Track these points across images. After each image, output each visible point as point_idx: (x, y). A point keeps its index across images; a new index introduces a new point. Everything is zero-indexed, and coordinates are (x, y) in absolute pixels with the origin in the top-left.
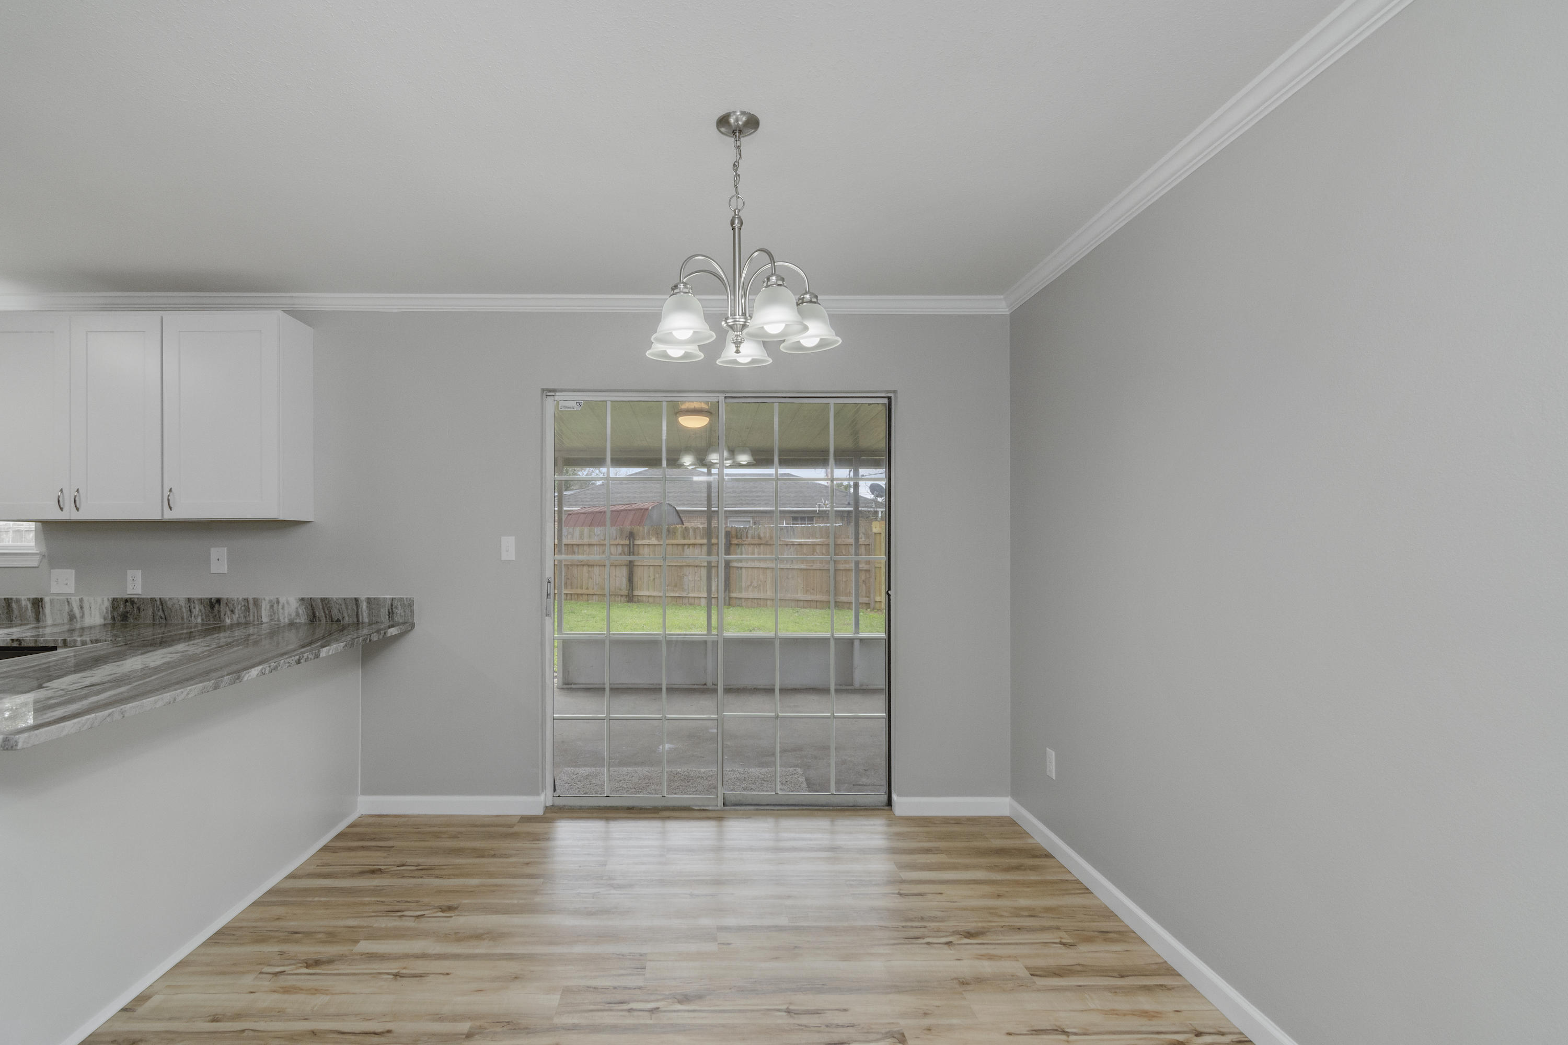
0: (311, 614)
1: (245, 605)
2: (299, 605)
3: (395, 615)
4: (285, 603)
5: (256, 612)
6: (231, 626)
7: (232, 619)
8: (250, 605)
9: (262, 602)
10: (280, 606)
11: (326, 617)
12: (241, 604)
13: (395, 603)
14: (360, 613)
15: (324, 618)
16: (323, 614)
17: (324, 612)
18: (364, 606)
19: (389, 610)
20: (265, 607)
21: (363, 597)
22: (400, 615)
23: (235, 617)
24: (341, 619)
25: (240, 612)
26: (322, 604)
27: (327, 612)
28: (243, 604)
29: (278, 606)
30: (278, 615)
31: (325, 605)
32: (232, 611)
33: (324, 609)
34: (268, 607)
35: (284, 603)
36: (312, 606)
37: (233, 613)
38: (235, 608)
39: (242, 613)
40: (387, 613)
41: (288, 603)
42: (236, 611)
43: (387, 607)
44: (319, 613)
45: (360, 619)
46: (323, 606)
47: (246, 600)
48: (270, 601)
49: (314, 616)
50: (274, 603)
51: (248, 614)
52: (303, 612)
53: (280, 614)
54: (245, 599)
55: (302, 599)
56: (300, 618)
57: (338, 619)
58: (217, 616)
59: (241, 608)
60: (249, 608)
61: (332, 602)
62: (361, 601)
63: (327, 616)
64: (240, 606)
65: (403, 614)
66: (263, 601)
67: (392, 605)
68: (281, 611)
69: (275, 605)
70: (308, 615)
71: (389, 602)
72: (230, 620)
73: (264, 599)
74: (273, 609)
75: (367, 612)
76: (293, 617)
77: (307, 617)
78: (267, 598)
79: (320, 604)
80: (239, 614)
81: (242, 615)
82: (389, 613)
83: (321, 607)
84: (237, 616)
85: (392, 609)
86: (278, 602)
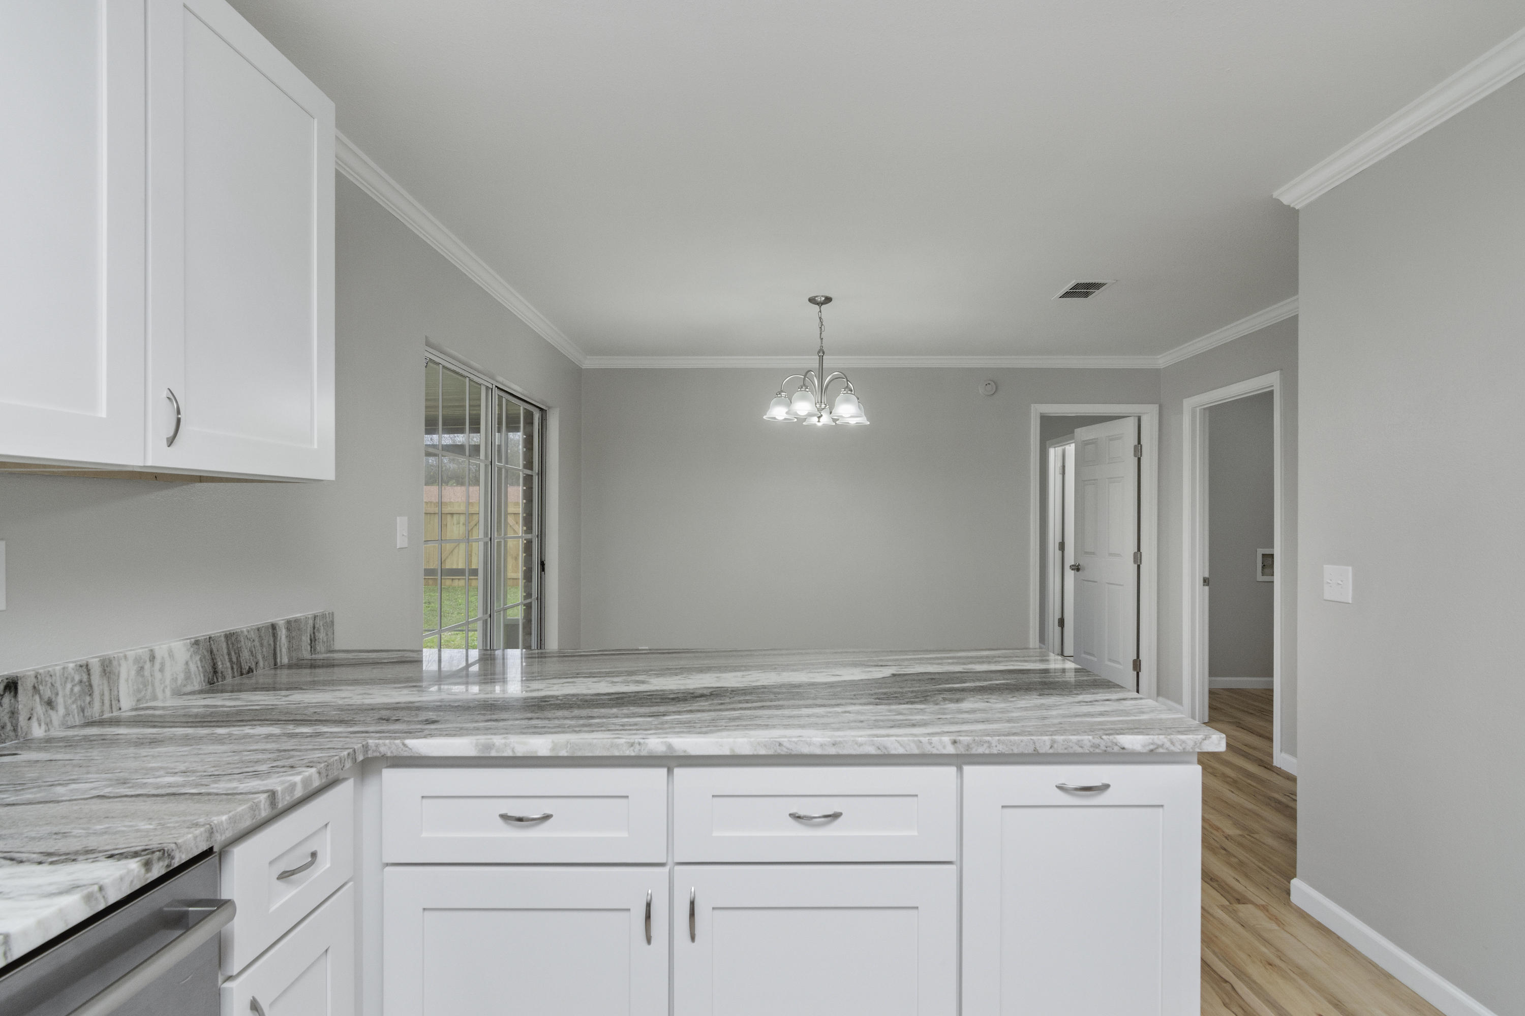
0: (209, 669)
1: (81, 682)
2: (191, 656)
3: (317, 642)
4: (166, 656)
5: (107, 693)
6: (48, 742)
7: (49, 724)
8: (92, 678)
9: (120, 665)
10: (157, 666)
11: (232, 668)
12: (73, 680)
13: (319, 623)
14: (278, 649)
15: (230, 671)
16: (228, 664)
17: (231, 660)
18: (283, 634)
19: (311, 636)
20: (126, 673)
21: (280, 621)
22: (323, 641)
23: (56, 717)
24: (253, 666)
25: (70, 701)
26: (227, 644)
27: (234, 660)
28: (77, 678)
29: (153, 665)
30: (153, 686)
31: (231, 646)
32: (50, 704)
33: (229, 654)
34: (133, 673)
35: (163, 658)
36: (212, 652)
37: (52, 708)
38: (57, 694)
39: (73, 703)
40: (309, 642)
41: (171, 654)
42: (60, 700)
43: (308, 632)
44: (222, 664)
45: (278, 660)
46: (228, 649)
47: (86, 668)
48: (137, 660)
49: (215, 672)
50: (145, 662)
51: (88, 699)
52: (197, 667)
53: (157, 683)
54: (81, 666)
55: (197, 643)
56: (192, 683)
57: (250, 668)
58: (9, 727)
59: (72, 690)
60: (91, 686)
61: (242, 639)
62: (279, 627)
63: (235, 666)
64: (69, 686)
65: (325, 640)
66: (123, 662)
67: (314, 628)
68: (158, 675)
69: (148, 666)
70: (205, 671)
71: (311, 622)
72: (43, 727)
73: (125, 657)
74: (143, 676)
75: (286, 646)
76: (179, 682)
77: (204, 676)
78: (131, 654)
79: (224, 645)
80: (66, 708)
81: (74, 706)
82: (311, 640)
83: (225, 651)
84: (61, 710)
85: (314, 633)
86: (153, 658)
